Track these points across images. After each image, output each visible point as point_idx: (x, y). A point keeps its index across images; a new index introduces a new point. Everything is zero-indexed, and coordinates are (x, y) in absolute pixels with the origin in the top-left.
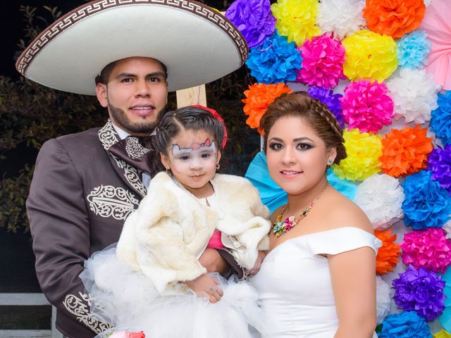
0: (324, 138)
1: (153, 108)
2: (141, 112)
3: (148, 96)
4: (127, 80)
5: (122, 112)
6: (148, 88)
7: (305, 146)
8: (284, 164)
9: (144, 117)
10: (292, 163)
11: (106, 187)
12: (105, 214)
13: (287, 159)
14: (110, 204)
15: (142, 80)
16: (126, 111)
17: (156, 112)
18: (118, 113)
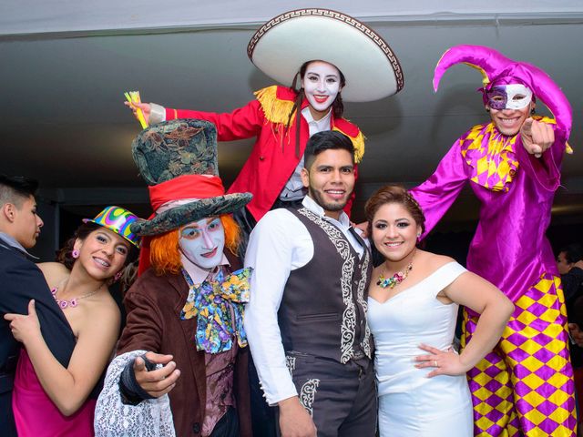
0: (415, 218)
1: (345, 192)
2: (334, 196)
3: (341, 183)
4: (325, 170)
5: (319, 193)
6: (341, 177)
7: (403, 225)
8: (389, 238)
9: (337, 200)
10: (396, 238)
13: (392, 235)
15: (337, 171)
16: (322, 192)
17: (346, 195)
18: (316, 194)
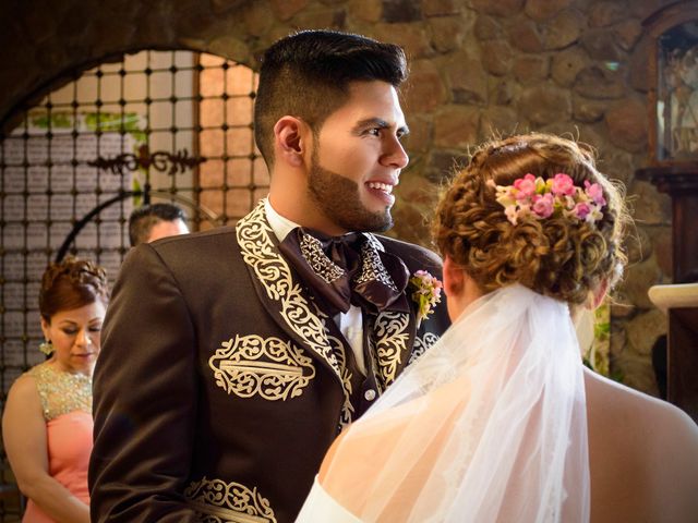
11: (246, 340)
12: (245, 392)
14: (253, 371)
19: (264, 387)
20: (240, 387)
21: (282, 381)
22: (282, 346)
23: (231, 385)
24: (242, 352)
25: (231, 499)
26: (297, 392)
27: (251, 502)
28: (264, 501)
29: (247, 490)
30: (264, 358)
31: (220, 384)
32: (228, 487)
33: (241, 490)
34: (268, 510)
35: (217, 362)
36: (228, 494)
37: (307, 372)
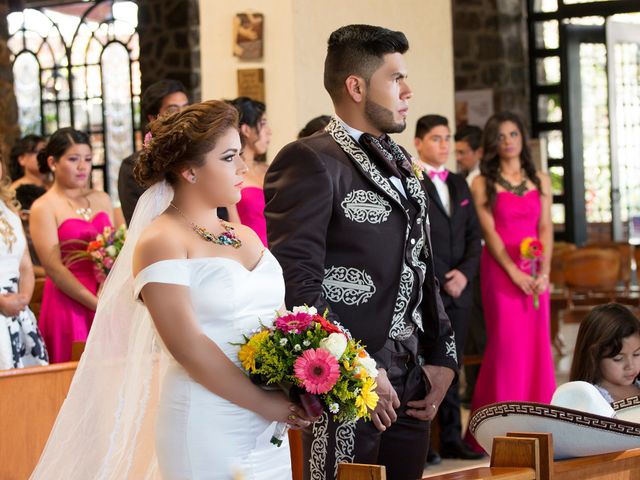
11: (358, 192)
12: (361, 219)
14: (364, 208)
19: (370, 217)
20: (358, 217)
21: (378, 213)
22: (375, 196)
23: (353, 216)
24: (357, 199)
25: (349, 277)
26: (385, 219)
27: (361, 278)
28: (368, 277)
29: (359, 272)
30: (368, 202)
31: (348, 216)
32: (347, 271)
33: (355, 272)
34: (371, 281)
35: (345, 205)
36: (347, 274)
37: (387, 208)
